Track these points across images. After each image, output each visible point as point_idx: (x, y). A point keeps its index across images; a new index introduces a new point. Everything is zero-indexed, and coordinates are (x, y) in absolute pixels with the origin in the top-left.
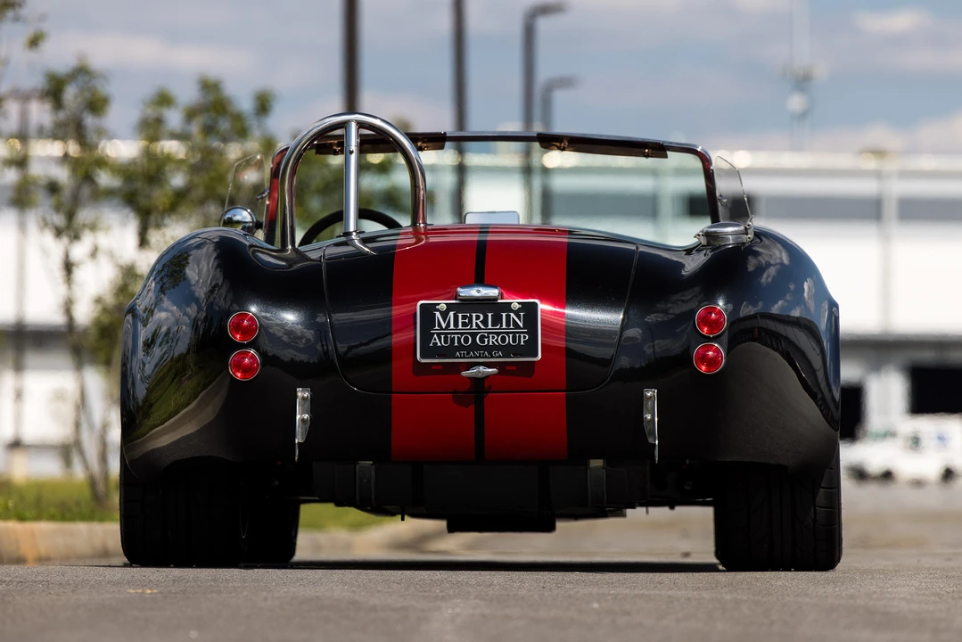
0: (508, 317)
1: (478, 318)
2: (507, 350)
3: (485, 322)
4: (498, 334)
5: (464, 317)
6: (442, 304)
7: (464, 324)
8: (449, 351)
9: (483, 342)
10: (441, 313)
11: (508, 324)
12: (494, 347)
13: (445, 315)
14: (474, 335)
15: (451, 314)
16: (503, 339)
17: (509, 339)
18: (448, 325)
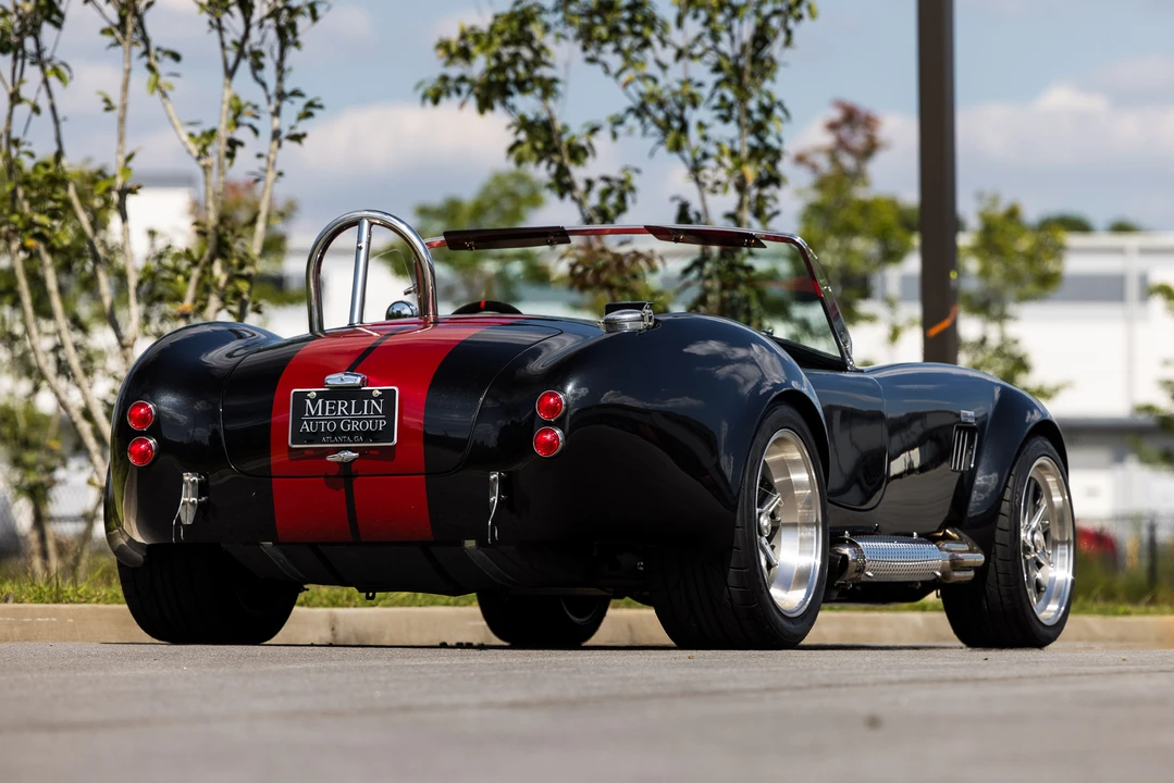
0: (369, 403)
1: (343, 405)
2: (368, 435)
3: (349, 409)
4: (359, 420)
5: (331, 405)
6: (313, 393)
7: (331, 411)
8: (315, 437)
9: (345, 427)
10: (311, 400)
11: (369, 411)
12: (356, 432)
13: (314, 402)
14: (339, 421)
15: (320, 401)
16: (364, 425)
17: (369, 425)
18: (317, 412)
